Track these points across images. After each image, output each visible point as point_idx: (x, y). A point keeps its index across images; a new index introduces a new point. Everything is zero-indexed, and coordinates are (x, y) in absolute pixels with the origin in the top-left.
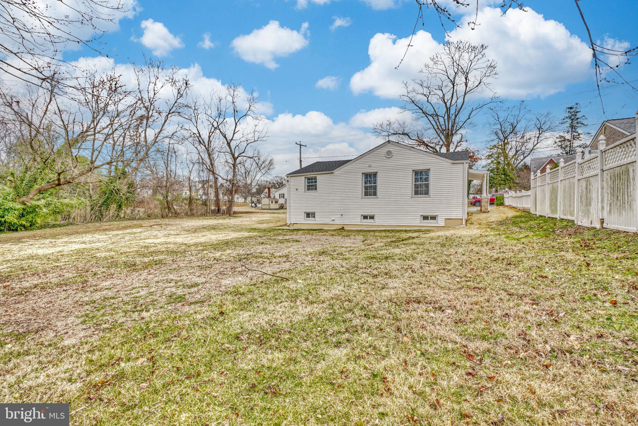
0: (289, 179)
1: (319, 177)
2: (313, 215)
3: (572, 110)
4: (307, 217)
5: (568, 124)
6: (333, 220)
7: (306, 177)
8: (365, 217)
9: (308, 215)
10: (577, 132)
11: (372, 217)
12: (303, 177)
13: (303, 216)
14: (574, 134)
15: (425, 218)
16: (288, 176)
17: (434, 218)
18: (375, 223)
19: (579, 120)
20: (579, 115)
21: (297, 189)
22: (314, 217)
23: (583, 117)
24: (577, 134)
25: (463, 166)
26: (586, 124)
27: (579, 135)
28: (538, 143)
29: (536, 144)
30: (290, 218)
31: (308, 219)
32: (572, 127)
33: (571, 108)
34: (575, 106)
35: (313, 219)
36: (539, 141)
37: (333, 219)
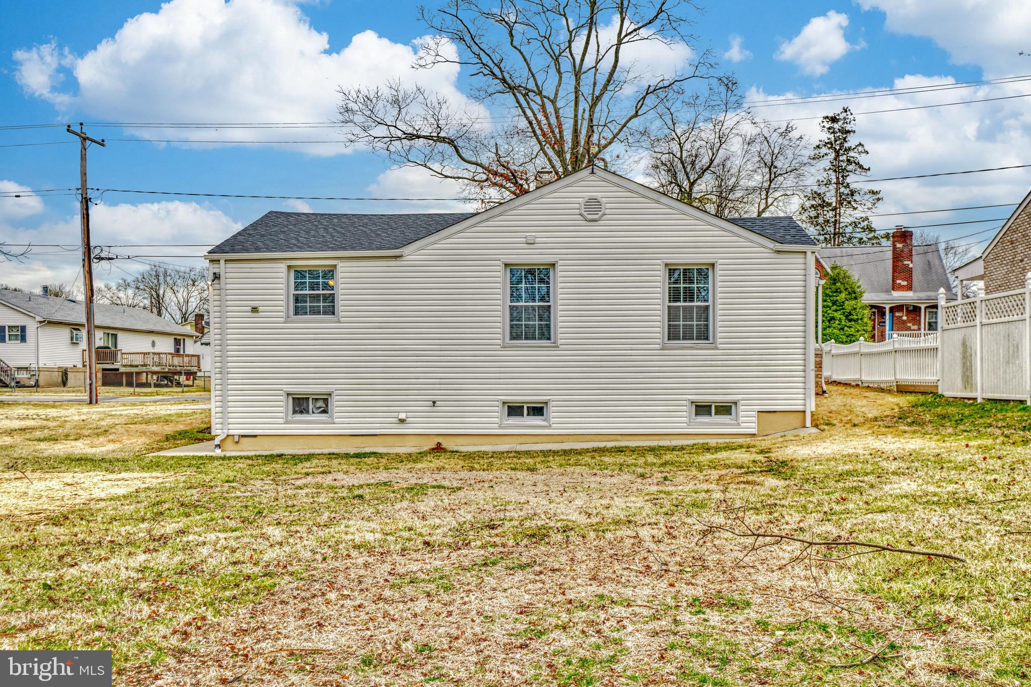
0: (222, 268)
1: (343, 269)
2: (320, 404)
3: (836, 126)
4: (295, 412)
5: (826, 163)
6: (402, 421)
7: (289, 267)
8: (514, 410)
9: (300, 404)
10: (848, 186)
11: (538, 411)
12: (283, 266)
13: (283, 406)
14: (842, 190)
15: (702, 409)
16: (215, 256)
17: (725, 409)
18: (549, 427)
19: (851, 154)
20: (852, 141)
21: (255, 310)
22: (325, 412)
23: (860, 148)
24: (847, 191)
25: (802, 261)
26: (866, 167)
27: (852, 193)
28: (767, 207)
29: (765, 209)
30: (224, 413)
31: (299, 417)
32: (837, 169)
33: (834, 120)
34: (841, 116)
35: (323, 417)
36: (770, 201)
37: (402, 416)
